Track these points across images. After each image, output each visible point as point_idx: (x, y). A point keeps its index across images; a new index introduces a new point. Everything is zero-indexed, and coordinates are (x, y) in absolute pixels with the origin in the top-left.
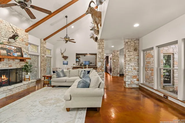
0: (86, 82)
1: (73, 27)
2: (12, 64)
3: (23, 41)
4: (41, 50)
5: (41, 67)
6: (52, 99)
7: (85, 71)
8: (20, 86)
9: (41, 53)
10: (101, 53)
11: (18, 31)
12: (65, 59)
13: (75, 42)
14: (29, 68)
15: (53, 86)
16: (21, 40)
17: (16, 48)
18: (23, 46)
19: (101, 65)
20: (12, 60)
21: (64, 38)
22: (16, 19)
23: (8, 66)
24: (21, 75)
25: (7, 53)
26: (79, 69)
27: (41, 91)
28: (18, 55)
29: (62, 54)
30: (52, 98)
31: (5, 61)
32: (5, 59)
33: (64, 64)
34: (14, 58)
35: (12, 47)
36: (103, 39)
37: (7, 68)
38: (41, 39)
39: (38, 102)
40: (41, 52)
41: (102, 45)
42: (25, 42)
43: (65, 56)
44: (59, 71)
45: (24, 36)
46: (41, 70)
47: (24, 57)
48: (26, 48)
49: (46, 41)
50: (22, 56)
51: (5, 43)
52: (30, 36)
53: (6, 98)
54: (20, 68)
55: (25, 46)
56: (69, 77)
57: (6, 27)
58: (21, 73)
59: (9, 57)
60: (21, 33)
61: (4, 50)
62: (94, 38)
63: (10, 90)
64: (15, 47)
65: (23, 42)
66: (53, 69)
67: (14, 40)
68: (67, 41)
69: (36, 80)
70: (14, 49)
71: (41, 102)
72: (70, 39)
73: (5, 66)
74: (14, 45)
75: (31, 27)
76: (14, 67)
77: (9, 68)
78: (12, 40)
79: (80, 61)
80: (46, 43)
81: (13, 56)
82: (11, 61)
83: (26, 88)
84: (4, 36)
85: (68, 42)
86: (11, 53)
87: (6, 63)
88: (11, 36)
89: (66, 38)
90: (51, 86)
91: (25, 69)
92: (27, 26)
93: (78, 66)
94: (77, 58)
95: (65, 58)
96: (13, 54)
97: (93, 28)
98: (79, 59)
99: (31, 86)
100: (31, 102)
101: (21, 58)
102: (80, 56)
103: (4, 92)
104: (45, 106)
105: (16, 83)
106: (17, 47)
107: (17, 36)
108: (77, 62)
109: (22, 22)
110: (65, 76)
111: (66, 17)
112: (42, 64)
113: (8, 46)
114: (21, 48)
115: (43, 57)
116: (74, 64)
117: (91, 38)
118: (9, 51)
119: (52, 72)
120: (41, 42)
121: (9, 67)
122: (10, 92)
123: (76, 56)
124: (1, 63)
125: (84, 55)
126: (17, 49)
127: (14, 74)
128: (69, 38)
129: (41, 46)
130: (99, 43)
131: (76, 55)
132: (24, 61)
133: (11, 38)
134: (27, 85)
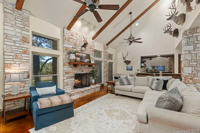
0: (177, 101)
1: (137, 24)
2: (83, 69)
4: (104, 55)
5: (104, 72)
6: (117, 111)
7: (158, 80)
8: (89, 90)
9: (104, 59)
10: (191, 52)
11: (87, 39)
12: (128, 64)
13: (141, 42)
14: (95, 73)
15: (117, 95)
16: (89, 47)
17: (86, 55)
19: (192, 71)
21: (128, 39)
22: (86, 29)
23: (81, 71)
24: (89, 80)
25: (80, 60)
26: (149, 76)
27: (106, 98)
28: (87, 61)
29: (124, 58)
30: (117, 109)
31: (79, 67)
32: (79, 65)
33: (127, 70)
34: (85, 64)
35: (83, 54)
36: (197, 28)
37: (80, 73)
38: (104, 44)
39: (104, 111)
40: (104, 57)
41: (195, 39)
42: (92, 49)
43: (128, 61)
44: (123, 77)
45: (92, 44)
46: (104, 75)
47: (91, 63)
49: (109, 46)
50: (90, 62)
51: (79, 52)
52: (95, 43)
53: (79, 98)
54: (89, 73)
55: (92, 53)
56: (135, 85)
57: (80, 37)
58: (89, 78)
59: (82, 63)
60: (90, 41)
61: (78, 57)
62: (171, 31)
63: (82, 92)
64: (86, 54)
65: (91, 49)
66: (114, 75)
67: (85, 48)
68: (131, 42)
69: (100, 85)
71: (106, 111)
72: (135, 39)
73: (79, 71)
74: (85, 53)
75: (96, 34)
76: (85, 72)
77: (82, 73)
78: (83, 48)
79: (145, 66)
80: (108, 48)
81: (84, 62)
82: (83, 67)
83: (93, 92)
84: (78, 46)
85: (133, 43)
86: (83, 60)
87: (80, 69)
88: (83, 45)
89: (131, 38)
90: (115, 94)
91: (92, 74)
92: (93, 33)
93: (143, 73)
94: (142, 62)
95: (128, 62)
97: (173, 15)
98: (145, 63)
99: (96, 91)
100: (98, 108)
101: (90, 64)
102: (145, 59)
103: (78, 93)
104: (111, 117)
105: (86, 86)
107: (87, 44)
108: (142, 67)
109: (90, 30)
110: (129, 84)
111: (130, 13)
112: (105, 70)
113: (81, 54)
114: (89, 55)
115: (106, 62)
116: (138, 70)
117: (166, 32)
118: (81, 58)
119: (114, 78)
120: (104, 48)
122: (82, 94)
123: (141, 60)
124: (77, 68)
125: (151, 58)
127: (85, 78)
128: (133, 38)
129: (104, 51)
130: (187, 37)
131: (141, 58)
132: (91, 67)
133: (82, 47)
134: (93, 89)
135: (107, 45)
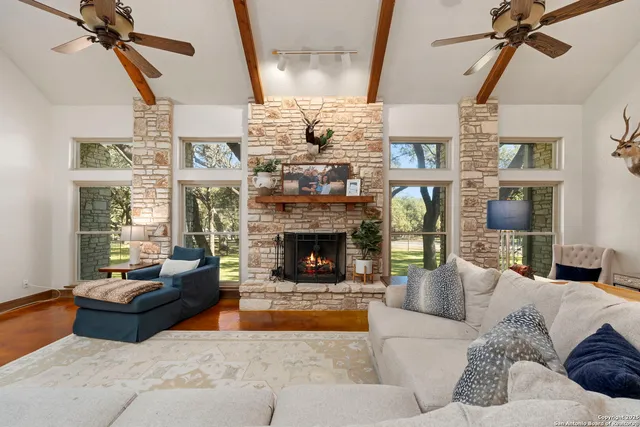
2: (320, 219)
3: (358, 139)
4: (461, 153)
9: (461, 172)
16: (350, 136)
17: (330, 168)
18: (360, 154)
20: (319, 207)
23: (307, 225)
28: (332, 191)
31: (299, 211)
32: (299, 205)
34: (324, 205)
37: (306, 231)
38: (463, 101)
40: (461, 164)
42: (366, 139)
45: (365, 120)
48: (373, 160)
51: (299, 161)
55: (366, 155)
61: (292, 180)
64: (328, 165)
65: (358, 143)
70: (321, 174)
73: (300, 225)
74: (326, 161)
76: (326, 228)
77: (312, 231)
81: (318, 194)
82: (317, 211)
84: (298, 141)
86: (310, 186)
87: (304, 217)
96: (318, 190)
101: (341, 199)
106: (333, 165)
114: (349, 164)
115: (471, 184)
120: (461, 116)
121: (312, 227)
124: (292, 216)
126: (333, 169)
129: (462, 134)
135: (483, 97)
